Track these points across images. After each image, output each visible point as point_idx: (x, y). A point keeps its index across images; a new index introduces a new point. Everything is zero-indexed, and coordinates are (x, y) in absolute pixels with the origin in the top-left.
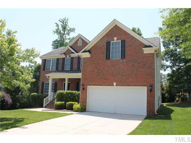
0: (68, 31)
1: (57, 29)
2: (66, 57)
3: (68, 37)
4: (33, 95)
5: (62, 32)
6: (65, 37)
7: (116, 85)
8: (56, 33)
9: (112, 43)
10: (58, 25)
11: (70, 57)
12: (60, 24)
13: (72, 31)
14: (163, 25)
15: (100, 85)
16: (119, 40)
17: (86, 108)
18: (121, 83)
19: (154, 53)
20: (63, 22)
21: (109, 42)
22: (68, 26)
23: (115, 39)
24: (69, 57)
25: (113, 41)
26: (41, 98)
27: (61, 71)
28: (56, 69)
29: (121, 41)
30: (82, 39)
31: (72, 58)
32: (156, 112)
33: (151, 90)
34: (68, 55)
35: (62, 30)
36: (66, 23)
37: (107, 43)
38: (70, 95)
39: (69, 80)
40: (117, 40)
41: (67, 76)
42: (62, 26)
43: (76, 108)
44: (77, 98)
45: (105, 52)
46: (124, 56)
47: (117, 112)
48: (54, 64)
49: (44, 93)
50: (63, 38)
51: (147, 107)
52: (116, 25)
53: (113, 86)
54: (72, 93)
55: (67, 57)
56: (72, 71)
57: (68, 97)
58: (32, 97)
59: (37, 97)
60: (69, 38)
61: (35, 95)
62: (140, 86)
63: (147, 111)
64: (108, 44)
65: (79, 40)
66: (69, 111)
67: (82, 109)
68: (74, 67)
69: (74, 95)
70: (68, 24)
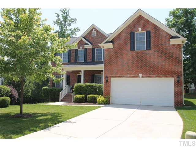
0: (69, 22)
1: (57, 19)
2: (78, 49)
3: (68, 28)
4: (45, 89)
5: (63, 23)
6: (66, 27)
7: (142, 77)
8: (56, 24)
9: (136, 33)
10: (58, 16)
11: (84, 48)
12: (61, 14)
13: (74, 22)
14: (170, 15)
15: (124, 77)
16: (143, 31)
17: (110, 101)
18: (146, 75)
19: (181, 44)
20: (64, 12)
21: (133, 33)
22: (69, 17)
23: (140, 29)
24: (82, 48)
25: (137, 31)
26: (55, 92)
27: (74, 63)
28: (68, 61)
29: (146, 32)
30: (96, 30)
31: (86, 50)
32: (183, 103)
33: (178, 81)
34: (81, 46)
35: (63, 20)
36: (67, 13)
37: (131, 33)
38: (90, 88)
39: (86, 72)
40: (141, 31)
41: (83, 68)
42: (63, 17)
43: (100, 100)
44: (98, 91)
45: (129, 43)
46: (150, 47)
47: (142, 104)
48: (66, 56)
49: (55, 87)
50: (64, 29)
51: (175, 98)
52: (140, 15)
53: (139, 77)
54: (92, 86)
55: (80, 48)
56: (86, 62)
57: (87, 89)
58: (44, 91)
59: (49, 91)
60: (70, 29)
61: (47, 88)
62: (167, 77)
63: (175, 102)
64: (132, 35)
65: (93, 31)
66: (92, 104)
67: (106, 101)
68: (88, 59)
69: (94, 88)
70: (69, 14)
